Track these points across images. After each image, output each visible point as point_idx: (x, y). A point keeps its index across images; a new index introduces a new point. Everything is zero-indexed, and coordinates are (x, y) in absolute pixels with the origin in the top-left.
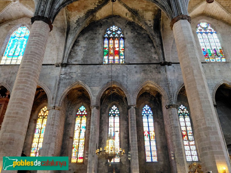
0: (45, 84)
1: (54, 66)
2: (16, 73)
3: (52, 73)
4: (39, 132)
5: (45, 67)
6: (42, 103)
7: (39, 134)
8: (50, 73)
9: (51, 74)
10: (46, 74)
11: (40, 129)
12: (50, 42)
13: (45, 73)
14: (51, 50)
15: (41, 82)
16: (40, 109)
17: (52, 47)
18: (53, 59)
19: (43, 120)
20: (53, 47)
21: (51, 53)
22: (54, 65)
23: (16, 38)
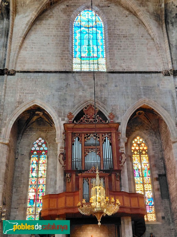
0: (157, 102)
1: (161, 75)
2: (106, 85)
3: (162, 85)
4: (141, 175)
5: (148, 76)
6: (135, 131)
7: (141, 179)
8: (159, 86)
9: (161, 87)
10: (153, 87)
11: (140, 171)
12: (142, 37)
13: (151, 85)
14: (148, 49)
15: (149, 99)
16: (132, 141)
17: (147, 44)
18: (156, 64)
19: (140, 157)
20: (149, 45)
21: (150, 54)
22: (160, 72)
23: (82, 29)
